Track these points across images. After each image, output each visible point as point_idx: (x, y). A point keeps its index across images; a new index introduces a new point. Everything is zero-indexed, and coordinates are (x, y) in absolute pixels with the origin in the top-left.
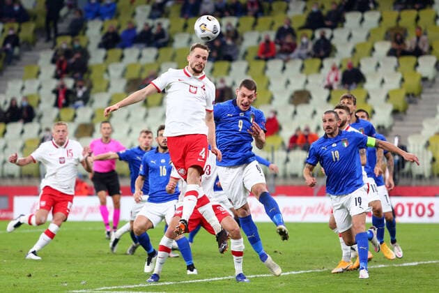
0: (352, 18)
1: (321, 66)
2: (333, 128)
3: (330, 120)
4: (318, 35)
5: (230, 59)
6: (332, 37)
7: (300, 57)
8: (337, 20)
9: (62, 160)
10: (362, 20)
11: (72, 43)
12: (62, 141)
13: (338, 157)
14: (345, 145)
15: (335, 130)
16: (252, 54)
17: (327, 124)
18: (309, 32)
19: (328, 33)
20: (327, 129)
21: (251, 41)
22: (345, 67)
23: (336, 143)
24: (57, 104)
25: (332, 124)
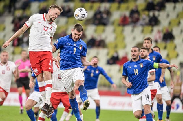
0: (169, 6)
1: (152, 30)
2: (136, 56)
3: (135, 51)
4: (151, 14)
5: (105, 24)
6: (159, 15)
7: (142, 25)
8: (162, 7)
9: (3, 72)
10: (175, 8)
11: (23, 13)
12: (5, 61)
13: (137, 73)
14: (142, 66)
15: (137, 57)
16: (117, 23)
17: (133, 53)
18: (147, 13)
19: (156, 13)
20: (133, 56)
21: (116, 16)
22: (165, 31)
23: (137, 64)
24: (13, 45)
25: (136, 53)
